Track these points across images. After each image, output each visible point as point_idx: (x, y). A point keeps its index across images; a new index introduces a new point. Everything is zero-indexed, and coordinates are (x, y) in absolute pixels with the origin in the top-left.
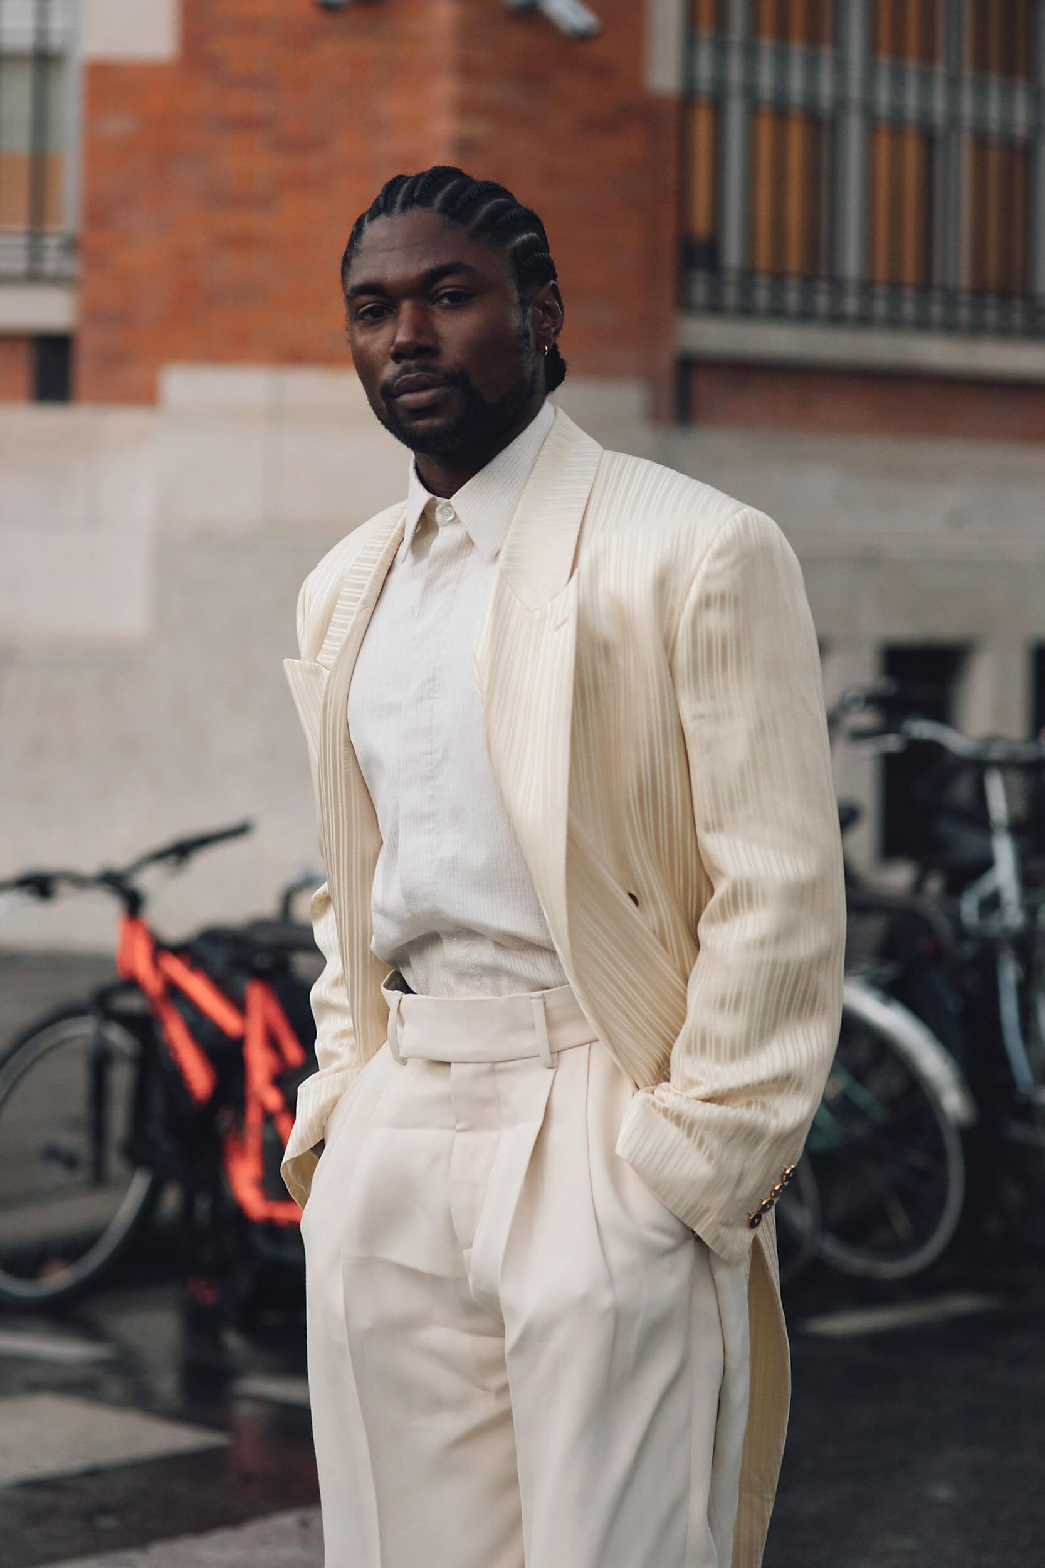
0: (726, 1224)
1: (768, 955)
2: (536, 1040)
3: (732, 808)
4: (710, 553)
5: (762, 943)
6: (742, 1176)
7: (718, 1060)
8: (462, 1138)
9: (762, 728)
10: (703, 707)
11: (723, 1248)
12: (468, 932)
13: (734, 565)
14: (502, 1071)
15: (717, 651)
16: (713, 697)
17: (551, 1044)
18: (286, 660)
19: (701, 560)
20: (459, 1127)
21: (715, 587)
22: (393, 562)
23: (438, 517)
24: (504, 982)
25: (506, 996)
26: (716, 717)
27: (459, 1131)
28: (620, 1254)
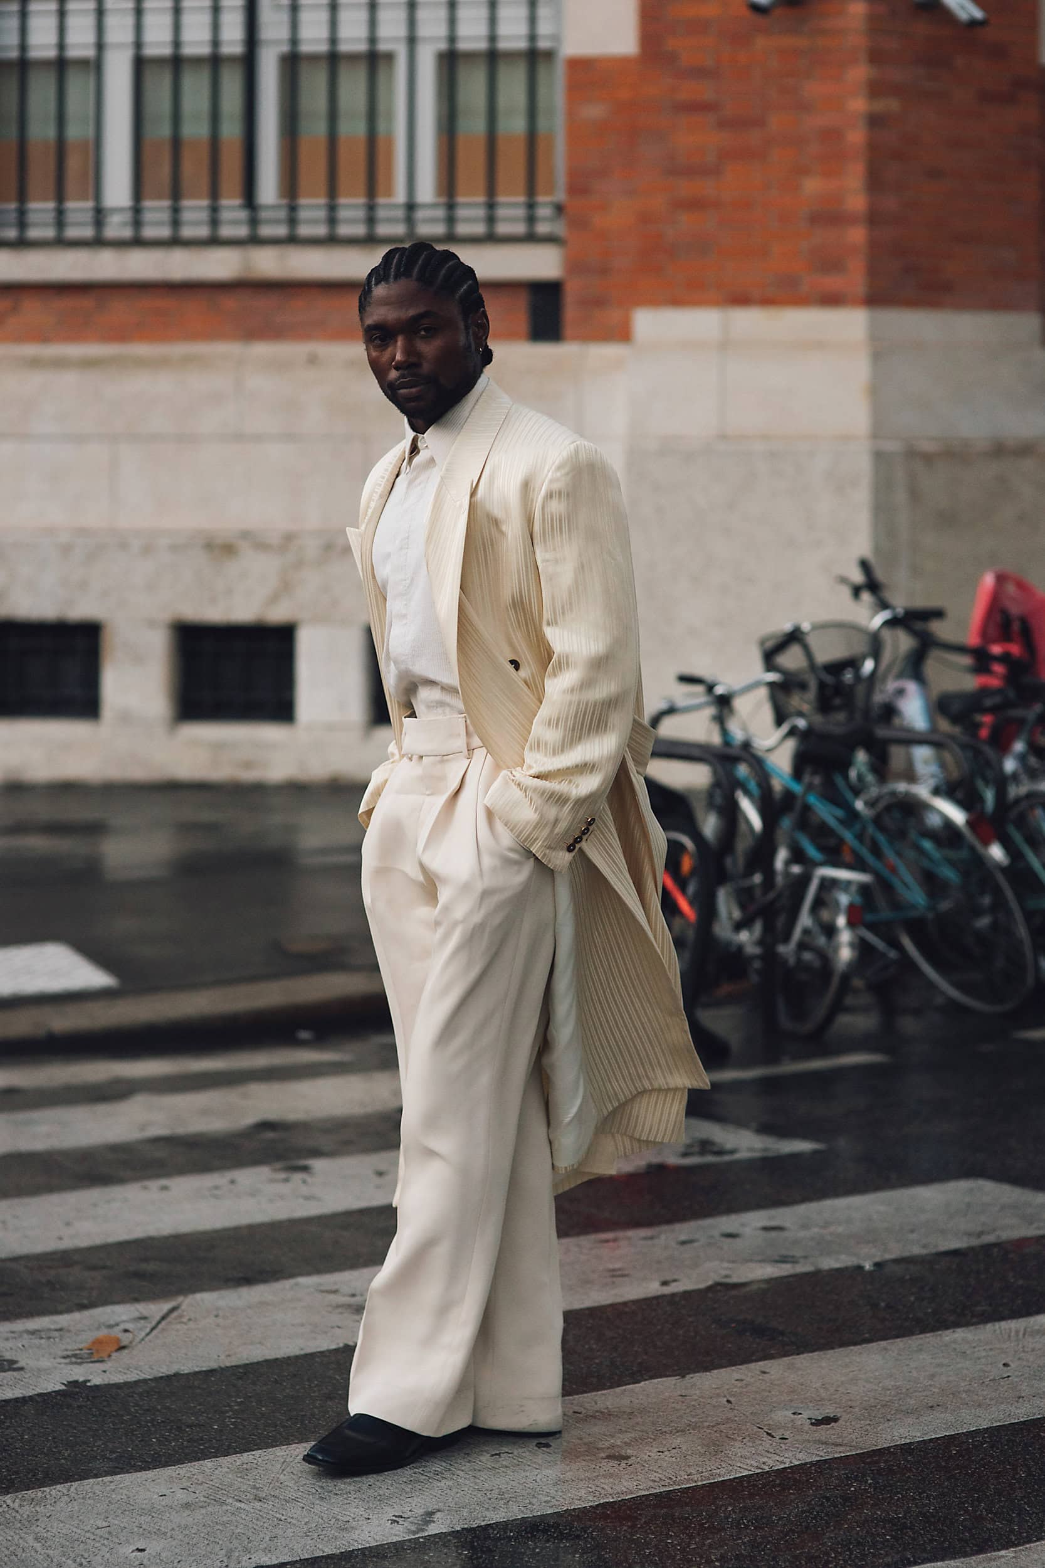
0: (549, 848)
1: (575, 698)
2: (460, 743)
3: (563, 613)
4: (553, 468)
5: (572, 690)
6: (556, 821)
7: (546, 755)
8: (428, 799)
9: (581, 568)
10: (548, 556)
11: (549, 861)
12: (431, 683)
13: (567, 474)
14: (447, 760)
15: (556, 524)
16: (554, 550)
17: (468, 745)
18: (347, 528)
19: (549, 471)
20: (428, 793)
21: (556, 486)
22: (399, 471)
23: (419, 444)
24: (447, 710)
25: (448, 717)
26: (556, 561)
27: (428, 795)
28: (487, 861)
